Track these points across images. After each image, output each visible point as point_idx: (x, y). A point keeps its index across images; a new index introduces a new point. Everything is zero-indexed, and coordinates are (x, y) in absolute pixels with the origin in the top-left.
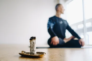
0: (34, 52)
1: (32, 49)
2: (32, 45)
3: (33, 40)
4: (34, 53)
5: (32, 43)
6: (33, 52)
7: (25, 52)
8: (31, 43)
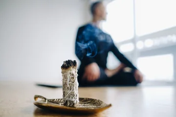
0: (73, 100)
1: (69, 92)
2: (68, 82)
3: (71, 68)
4: (75, 102)
5: (69, 76)
6: (70, 99)
7: (45, 99)
8: (65, 77)
